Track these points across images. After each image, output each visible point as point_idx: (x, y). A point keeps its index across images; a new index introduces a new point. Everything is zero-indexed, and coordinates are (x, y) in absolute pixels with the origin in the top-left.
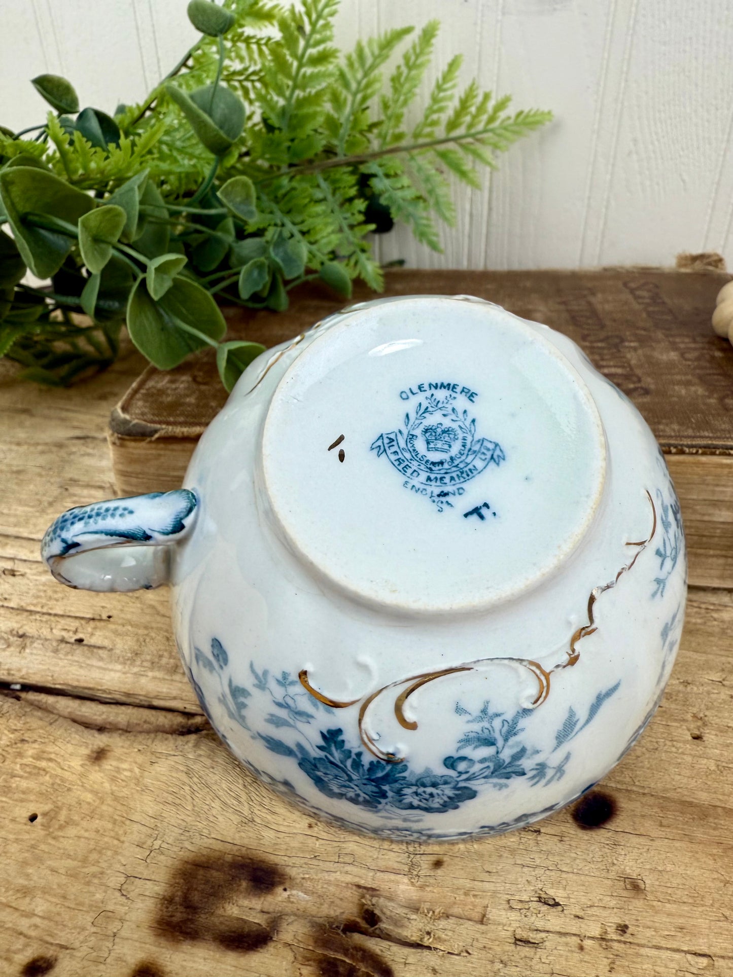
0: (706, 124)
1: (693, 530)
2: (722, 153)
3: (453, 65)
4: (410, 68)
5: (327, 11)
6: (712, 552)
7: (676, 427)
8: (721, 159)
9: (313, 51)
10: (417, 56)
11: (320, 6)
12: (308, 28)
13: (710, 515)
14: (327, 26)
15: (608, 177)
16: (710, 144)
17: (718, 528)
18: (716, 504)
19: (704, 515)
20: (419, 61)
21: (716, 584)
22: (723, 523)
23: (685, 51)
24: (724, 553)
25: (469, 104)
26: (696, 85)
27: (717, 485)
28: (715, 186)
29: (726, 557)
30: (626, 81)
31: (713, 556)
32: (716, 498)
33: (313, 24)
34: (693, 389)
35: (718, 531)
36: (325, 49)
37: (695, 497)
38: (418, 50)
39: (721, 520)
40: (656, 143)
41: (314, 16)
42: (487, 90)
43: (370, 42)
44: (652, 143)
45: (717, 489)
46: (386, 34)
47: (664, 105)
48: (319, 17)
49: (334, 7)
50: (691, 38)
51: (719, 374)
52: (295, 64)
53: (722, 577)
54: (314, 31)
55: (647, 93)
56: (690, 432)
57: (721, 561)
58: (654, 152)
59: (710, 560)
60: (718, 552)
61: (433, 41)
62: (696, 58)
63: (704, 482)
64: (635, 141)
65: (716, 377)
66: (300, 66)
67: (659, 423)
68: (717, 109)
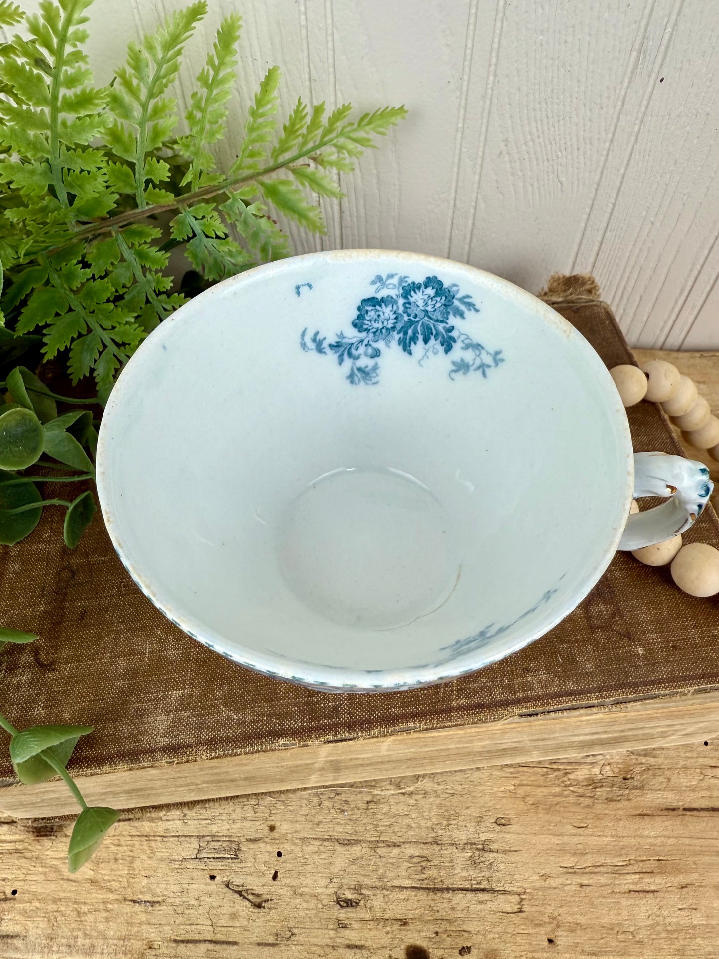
0: (588, 124)
2: (605, 153)
3: (267, 84)
4: (210, 88)
5: (71, 32)
8: (603, 159)
9: (67, 93)
10: (217, 70)
11: (60, 26)
12: (50, 60)
14: (77, 55)
15: (477, 177)
16: (591, 144)
20: (221, 74)
25: (296, 128)
26: (578, 81)
28: (595, 186)
30: (495, 75)
33: (57, 53)
36: (83, 91)
38: (217, 62)
40: (531, 144)
41: (55, 41)
42: (319, 104)
43: (147, 41)
44: (526, 144)
47: (540, 103)
48: (62, 41)
49: (80, 27)
50: (573, 27)
52: (47, 110)
54: (60, 61)
55: (519, 89)
58: (528, 152)
61: (235, 46)
64: (506, 141)
66: (55, 113)
68: (601, 108)
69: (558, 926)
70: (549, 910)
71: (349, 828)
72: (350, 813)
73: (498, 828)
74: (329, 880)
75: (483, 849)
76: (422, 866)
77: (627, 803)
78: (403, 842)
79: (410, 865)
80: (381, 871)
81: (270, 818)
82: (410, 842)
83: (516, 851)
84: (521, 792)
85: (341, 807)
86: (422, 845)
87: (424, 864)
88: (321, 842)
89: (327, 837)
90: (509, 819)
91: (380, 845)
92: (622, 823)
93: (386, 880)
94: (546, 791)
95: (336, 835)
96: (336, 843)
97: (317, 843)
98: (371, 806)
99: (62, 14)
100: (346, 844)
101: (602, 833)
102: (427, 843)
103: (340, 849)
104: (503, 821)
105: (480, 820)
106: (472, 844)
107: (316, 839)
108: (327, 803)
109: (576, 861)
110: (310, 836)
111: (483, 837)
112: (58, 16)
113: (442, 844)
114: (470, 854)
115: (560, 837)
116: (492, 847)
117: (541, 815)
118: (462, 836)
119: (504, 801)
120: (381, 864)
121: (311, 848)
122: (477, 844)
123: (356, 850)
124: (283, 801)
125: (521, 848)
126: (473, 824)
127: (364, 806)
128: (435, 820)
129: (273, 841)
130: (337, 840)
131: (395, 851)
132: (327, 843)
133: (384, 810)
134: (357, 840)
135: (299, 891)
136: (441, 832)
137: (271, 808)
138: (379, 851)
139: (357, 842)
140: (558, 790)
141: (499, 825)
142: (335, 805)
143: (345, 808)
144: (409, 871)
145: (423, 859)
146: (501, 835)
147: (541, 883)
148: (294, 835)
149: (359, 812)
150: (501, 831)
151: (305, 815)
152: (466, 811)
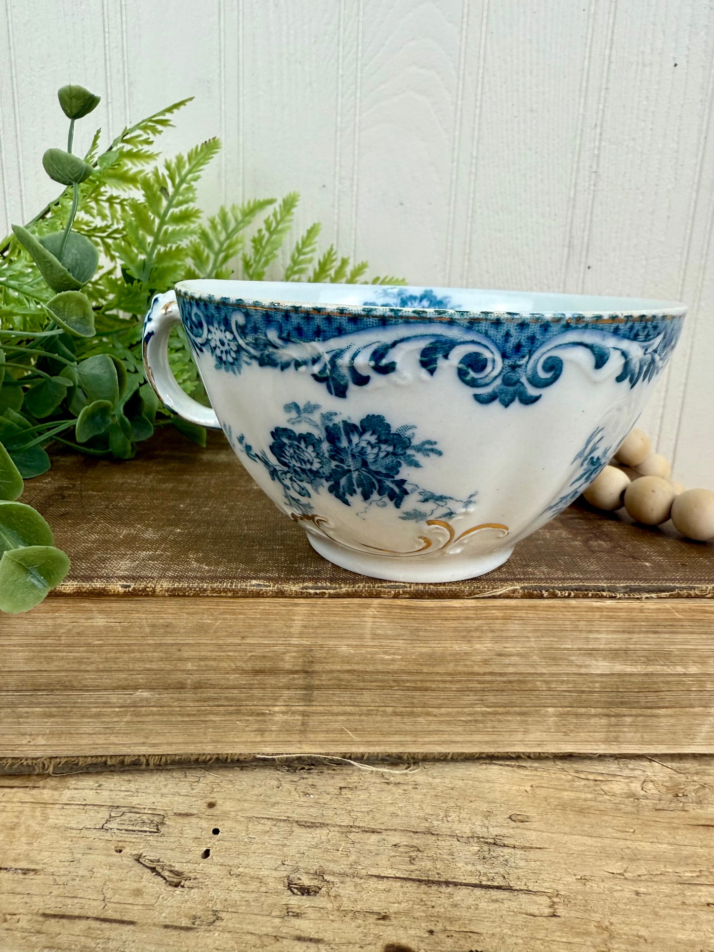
1: (570, 686)
3: (312, 232)
4: (271, 233)
5: (190, 176)
6: (593, 711)
7: (545, 570)
9: (176, 211)
10: (278, 224)
11: (184, 172)
12: (171, 190)
13: (586, 666)
14: (190, 189)
17: (597, 682)
18: (591, 653)
19: (580, 666)
20: (280, 227)
21: (602, 749)
22: (601, 675)
23: (517, 238)
24: (605, 711)
25: (328, 267)
27: (590, 632)
29: (608, 716)
30: (469, 260)
31: (595, 716)
32: (591, 647)
33: (177, 188)
34: (557, 532)
35: (597, 685)
36: (187, 210)
37: (569, 646)
38: (279, 218)
39: (599, 672)
41: (177, 180)
42: (346, 257)
43: (234, 208)
45: (591, 636)
46: (249, 203)
48: (182, 181)
49: (197, 174)
51: (580, 518)
52: (157, 221)
53: (606, 741)
54: (176, 192)
55: (488, 272)
56: (560, 574)
57: (604, 721)
59: (593, 721)
60: (600, 710)
61: (294, 210)
62: (527, 244)
63: (577, 629)
65: (577, 521)
66: (162, 223)
67: (528, 566)
69: (611, 937)
70: (597, 917)
71: (314, 811)
72: (317, 797)
73: (513, 824)
74: (280, 863)
75: (495, 844)
76: (410, 857)
77: (683, 813)
78: (386, 830)
79: (393, 854)
80: (353, 858)
81: (212, 796)
82: (395, 830)
83: (540, 848)
84: (541, 792)
85: (306, 791)
86: (411, 834)
87: (413, 854)
88: (275, 822)
89: (283, 818)
90: (528, 817)
91: (353, 830)
92: (680, 832)
93: (360, 867)
94: (572, 795)
95: (296, 817)
96: (295, 824)
97: (269, 823)
98: (344, 791)
99: (187, 167)
100: (309, 826)
101: (656, 840)
102: (417, 832)
103: (297, 830)
104: (519, 817)
105: (488, 815)
106: (478, 838)
107: (268, 819)
108: (287, 786)
109: (625, 866)
110: (261, 816)
111: (494, 831)
112: (184, 167)
113: (438, 835)
114: (477, 848)
115: (599, 840)
116: (506, 843)
117: (570, 816)
118: (465, 829)
119: (520, 798)
120: (355, 850)
121: (260, 827)
122: (487, 838)
123: (321, 834)
124: (231, 781)
125: (546, 846)
126: (480, 817)
127: (337, 791)
128: (429, 810)
129: (210, 817)
130: (297, 822)
131: (374, 838)
132: (282, 824)
133: (362, 797)
134: (323, 824)
135: (235, 871)
136: (436, 823)
137: (214, 786)
138: (352, 836)
139: (323, 825)
140: (589, 796)
141: (515, 821)
142: (298, 788)
143: (311, 791)
144: (392, 860)
145: (412, 849)
146: (519, 831)
147: (579, 887)
148: (239, 813)
149: (329, 797)
150: (518, 827)
151: (258, 796)
152: (469, 805)
